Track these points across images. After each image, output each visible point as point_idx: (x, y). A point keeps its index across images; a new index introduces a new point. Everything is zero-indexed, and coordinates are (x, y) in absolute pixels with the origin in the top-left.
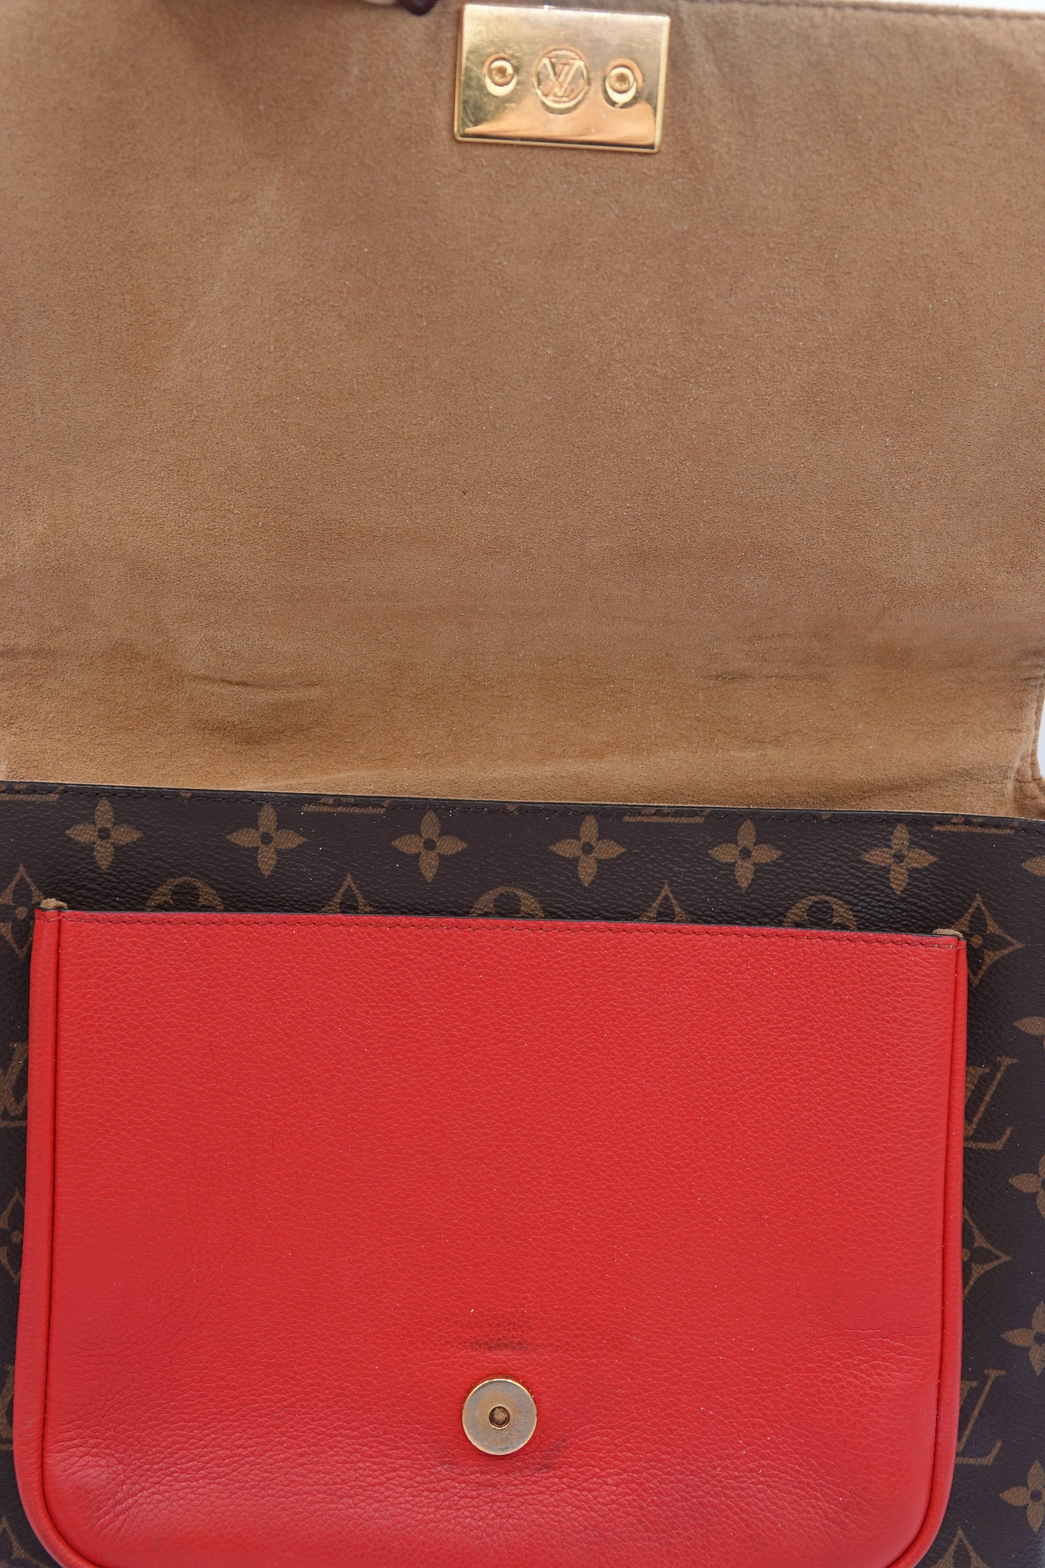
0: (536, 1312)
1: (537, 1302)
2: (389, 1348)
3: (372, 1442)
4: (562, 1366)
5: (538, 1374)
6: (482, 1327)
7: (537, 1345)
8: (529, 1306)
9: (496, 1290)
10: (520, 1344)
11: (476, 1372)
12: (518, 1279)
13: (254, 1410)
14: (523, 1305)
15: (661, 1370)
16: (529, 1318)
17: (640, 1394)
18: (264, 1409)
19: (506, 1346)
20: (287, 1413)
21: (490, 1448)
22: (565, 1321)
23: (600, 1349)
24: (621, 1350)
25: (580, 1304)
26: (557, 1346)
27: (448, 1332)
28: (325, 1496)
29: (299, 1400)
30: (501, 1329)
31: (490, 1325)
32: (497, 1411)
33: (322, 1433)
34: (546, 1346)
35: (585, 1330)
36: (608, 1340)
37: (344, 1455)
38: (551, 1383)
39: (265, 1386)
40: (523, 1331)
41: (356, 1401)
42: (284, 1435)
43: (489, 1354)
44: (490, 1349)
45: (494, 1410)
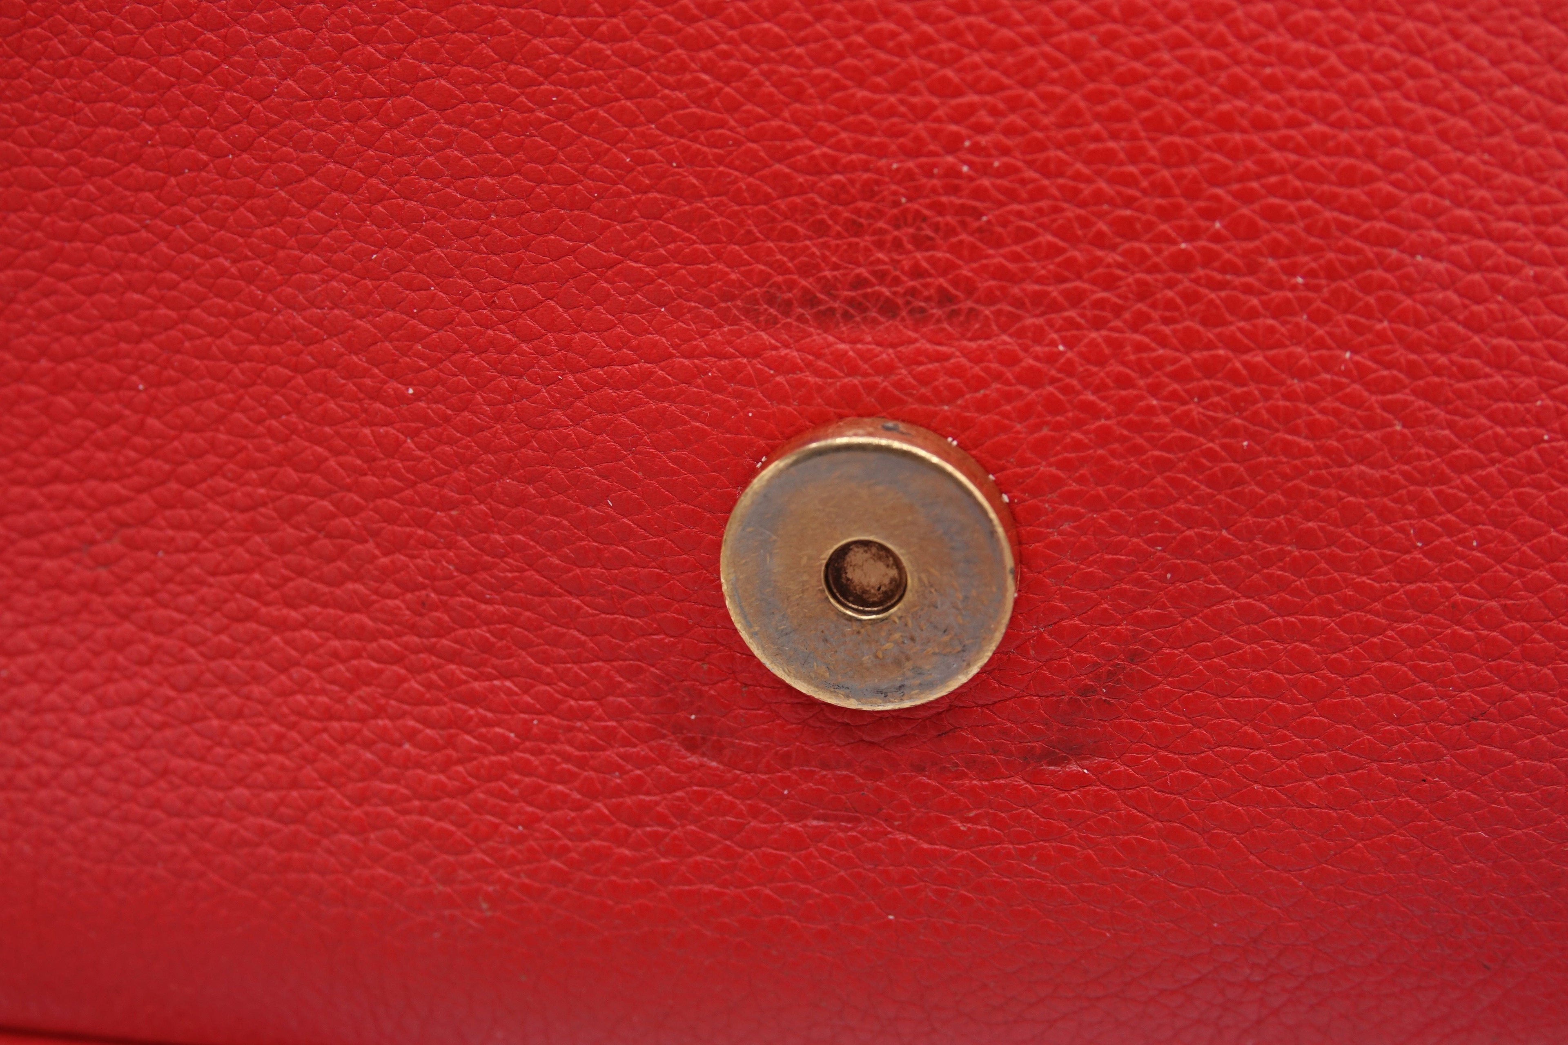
0: (1008, 170)
1: (1010, 130)
2: (449, 321)
3: (417, 651)
4: (1123, 382)
5: (1025, 413)
6: (791, 235)
7: (1018, 303)
8: (976, 149)
9: (838, 87)
10: (944, 298)
11: (773, 407)
12: (924, 40)
13: (29, 533)
14: (953, 145)
15: (1525, 382)
16: (980, 194)
17: (1442, 479)
18: (57, 529)
19: (889, 308)
20: (131, 544)
21: (835, 688)
22: (1129, 202)
23: (1281, 311)
24: (1367, 312)
25: (1192, 133)
26: (1100, 304)
27: (661, 260)
28: (270, 823)
29: (163, 505)
30: (866, 241)
31: (821, 229)
32: (857, 557)
33: (251, 616)
34: (1055, 307)
35: (1217, 238)
36: (1310, 274)
37: (323, 691)
38: (1078, 445)
39: (52, 452)
40: (956, 249)
41: (353, 511)
42: (125, 617)
43: (818, 337)
44: (825, 319)
45: (845, 550)
